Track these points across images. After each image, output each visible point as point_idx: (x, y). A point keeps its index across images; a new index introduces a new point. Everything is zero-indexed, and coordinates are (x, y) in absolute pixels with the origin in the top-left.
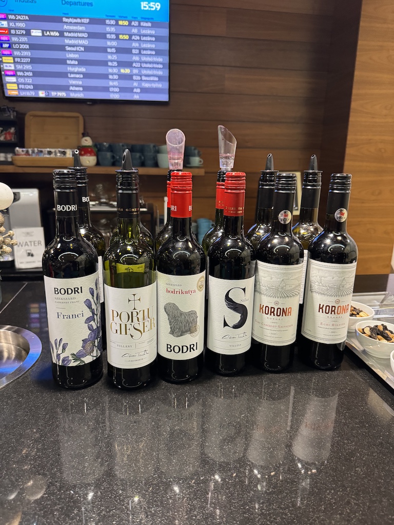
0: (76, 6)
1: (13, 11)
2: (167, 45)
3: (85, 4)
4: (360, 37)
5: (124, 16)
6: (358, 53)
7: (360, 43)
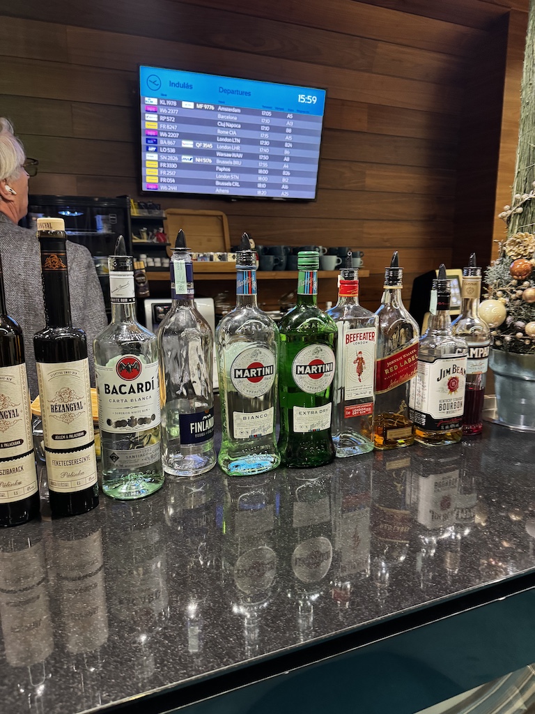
0: (234, 95)
1: (166, 95)
2: (319, 139)
3: (242, 93)
4: (502, 140)
5: (281, 107)
6: (501, 155)
7: (501, 145)
